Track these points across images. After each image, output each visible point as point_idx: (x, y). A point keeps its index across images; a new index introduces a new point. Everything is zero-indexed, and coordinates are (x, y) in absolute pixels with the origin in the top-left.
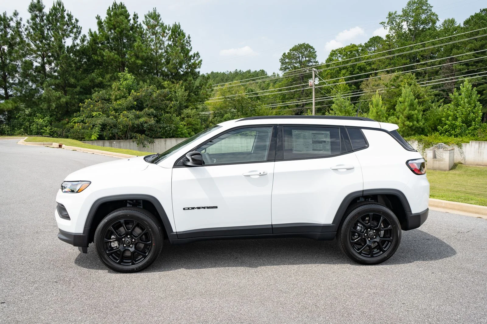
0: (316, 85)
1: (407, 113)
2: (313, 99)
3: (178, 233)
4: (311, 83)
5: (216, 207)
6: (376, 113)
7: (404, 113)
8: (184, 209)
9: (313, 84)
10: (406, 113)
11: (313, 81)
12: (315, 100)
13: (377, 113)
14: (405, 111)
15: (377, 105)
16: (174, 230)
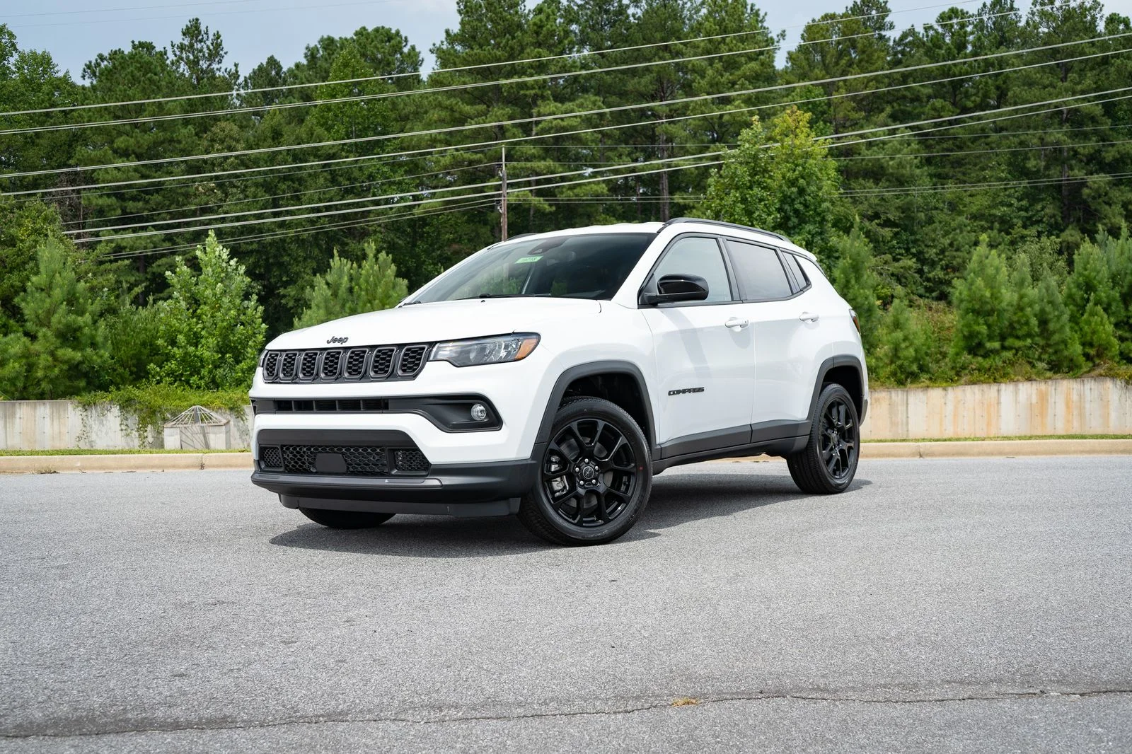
3: (663, 446)
5: (701, 390)
8: (669, 394)
14: (57, 316)
16: (658, 442)
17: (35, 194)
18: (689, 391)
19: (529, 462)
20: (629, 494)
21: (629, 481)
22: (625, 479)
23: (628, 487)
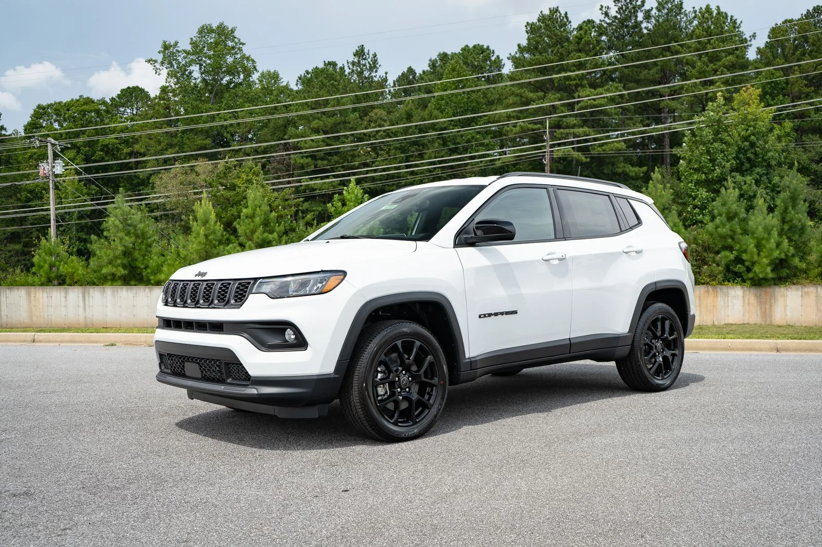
0: (56, 176)
1: (261, 237)
2: (52, 207)
3: (472, 360)
4: (44, 169)
5: (515, 312)
6: (204, 237)
7: (255, 236)
8: (480, 317)
9: (51, 173)
10: (258, 238)
11: (50, 168)
12: (56, 209)
13: (206, 236)
14: (257, 234)
15: (206, 222)
16: (467, 356)
17: (249, 160)
18: (502, 314)
19: (332, 376)
20: (431, 402)
21: (432, 391)
22: (428, 389)
23: (430, 396)
